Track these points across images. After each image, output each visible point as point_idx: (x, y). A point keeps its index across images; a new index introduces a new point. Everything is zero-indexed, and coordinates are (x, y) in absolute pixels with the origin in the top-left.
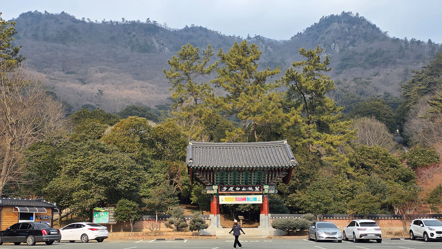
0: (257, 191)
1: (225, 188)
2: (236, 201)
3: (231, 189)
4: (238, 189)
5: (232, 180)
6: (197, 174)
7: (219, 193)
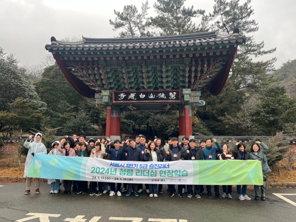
0: (172, 99)
1: (123, 95)
4: (142, 96)
5: (133, 82)
6: (73, 70)
7: (114, 102)
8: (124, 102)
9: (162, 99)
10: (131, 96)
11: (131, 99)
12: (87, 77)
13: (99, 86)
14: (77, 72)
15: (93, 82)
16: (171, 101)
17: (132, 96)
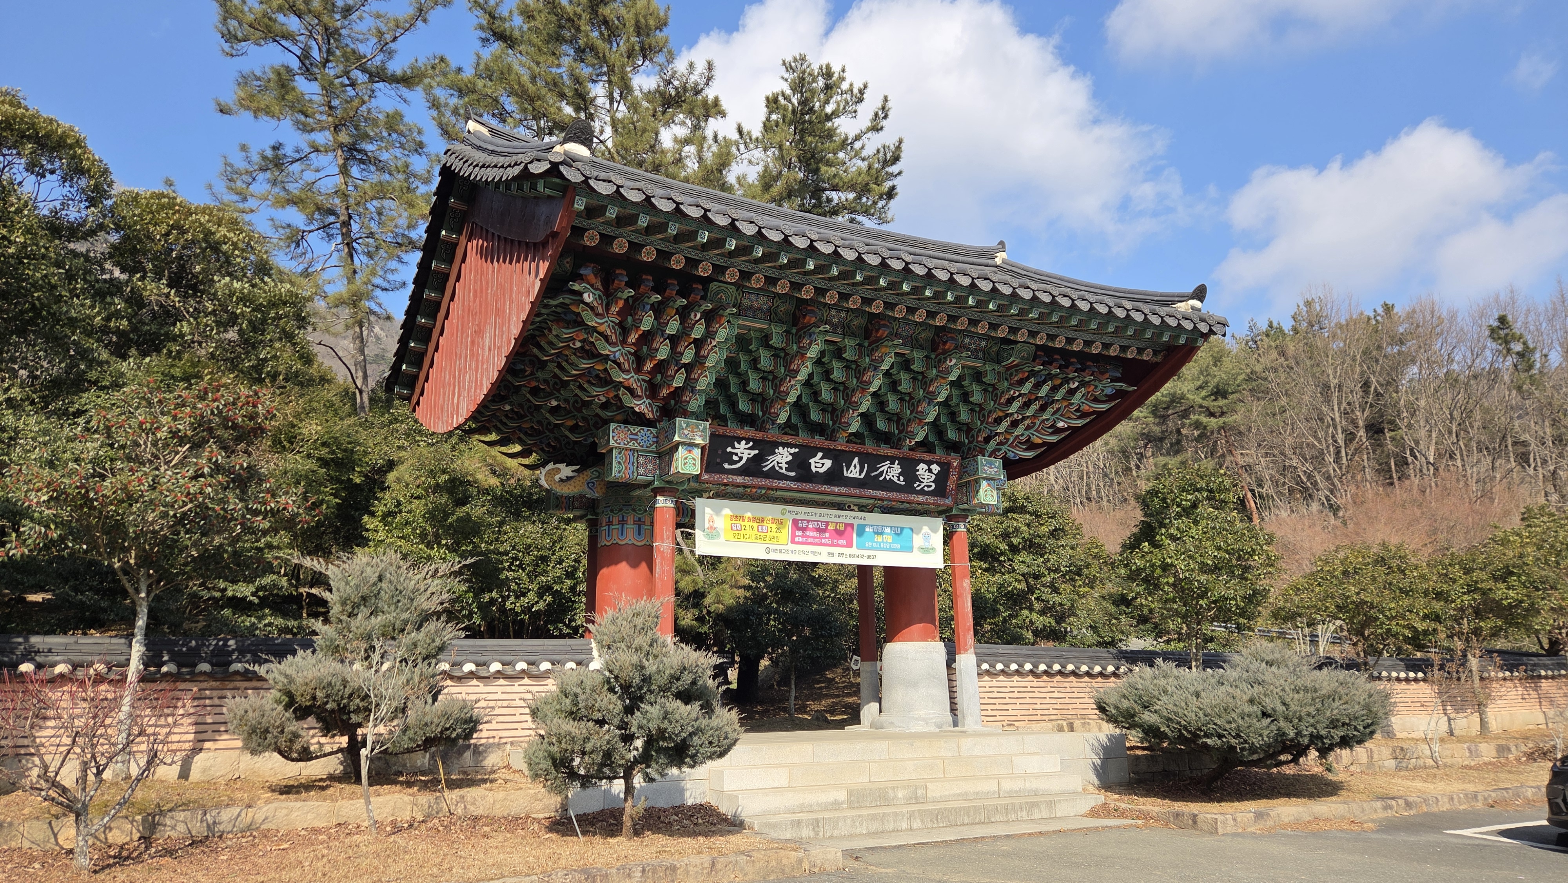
0: (922, 492)
1: (743, 451)
2: (793, 542)
4: (820, 464)
6: (590, 298)
7: (704, 476)
8: (748, 480)
9: (889, 485)
10: (778, 458)
11: (773, 474)
12: (623, 344)
13: (649, 391)
14: (598, 314)
15: (637, 370)
16: (921, 498)
17: (782, 457)
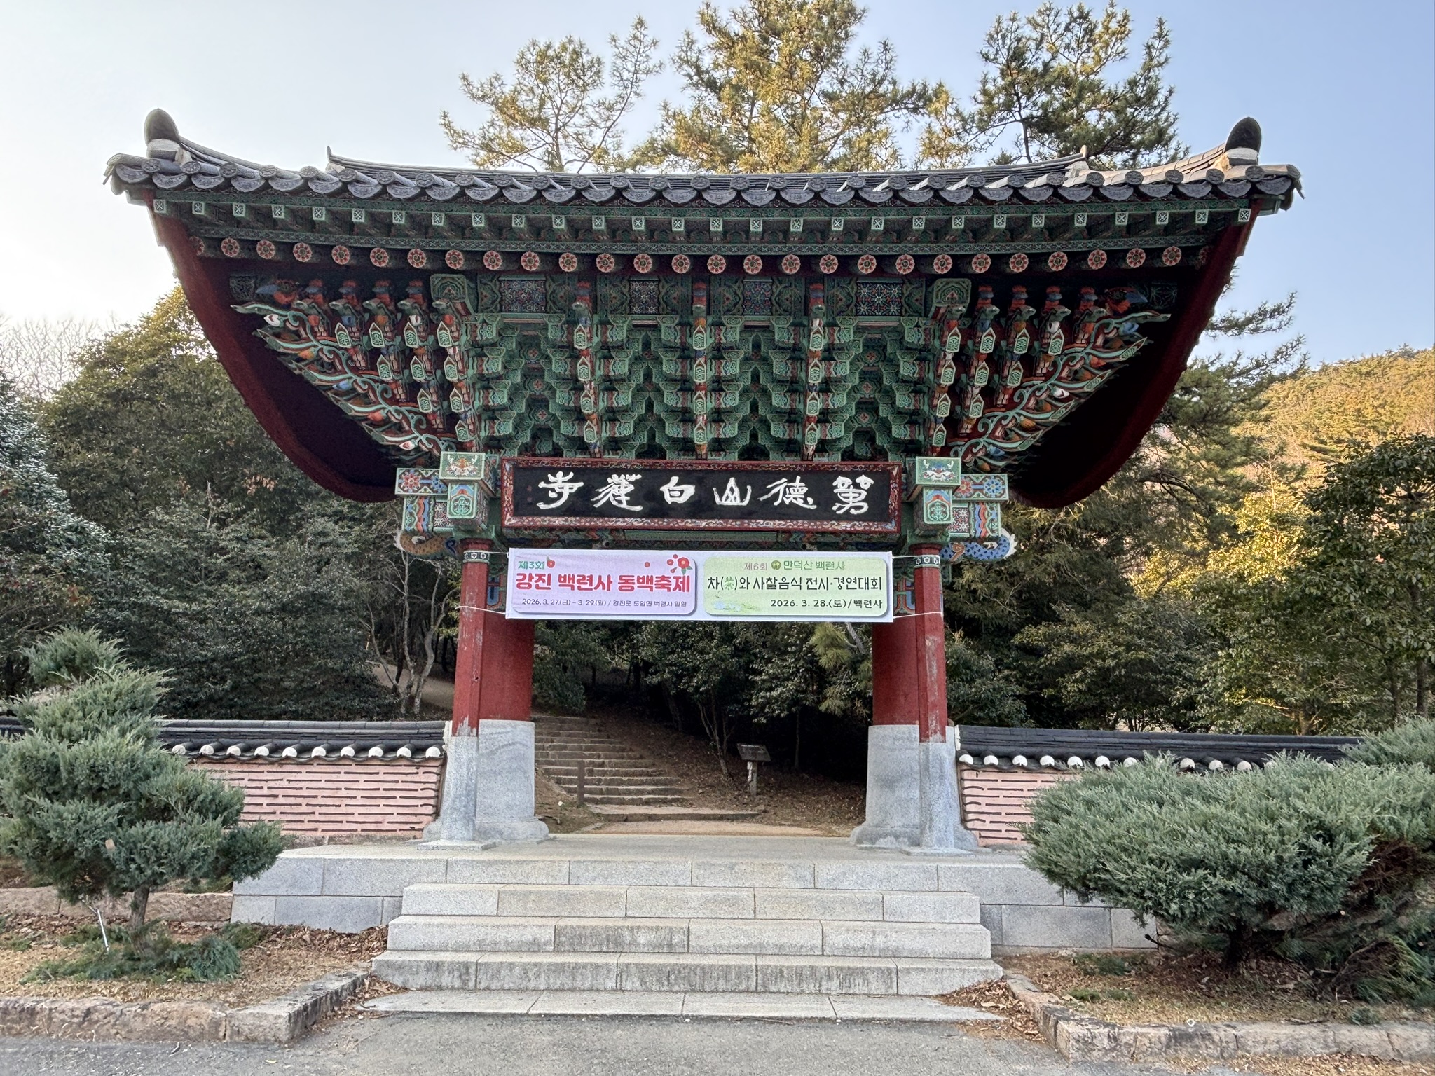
0: (848, 517)
1: (562, 486)
3: (614, 490)
4: (677, 492)
5: (625, 410)
6: (274, 320)
7: (510, 520)
8: (572, 521)
9: (791, 512)
11: (610, 510)
12: (356, 370)
13: (425, 425)
14: (297, 337)
15: (393, 401)
16: (843, 526)
17: (619, 489)
